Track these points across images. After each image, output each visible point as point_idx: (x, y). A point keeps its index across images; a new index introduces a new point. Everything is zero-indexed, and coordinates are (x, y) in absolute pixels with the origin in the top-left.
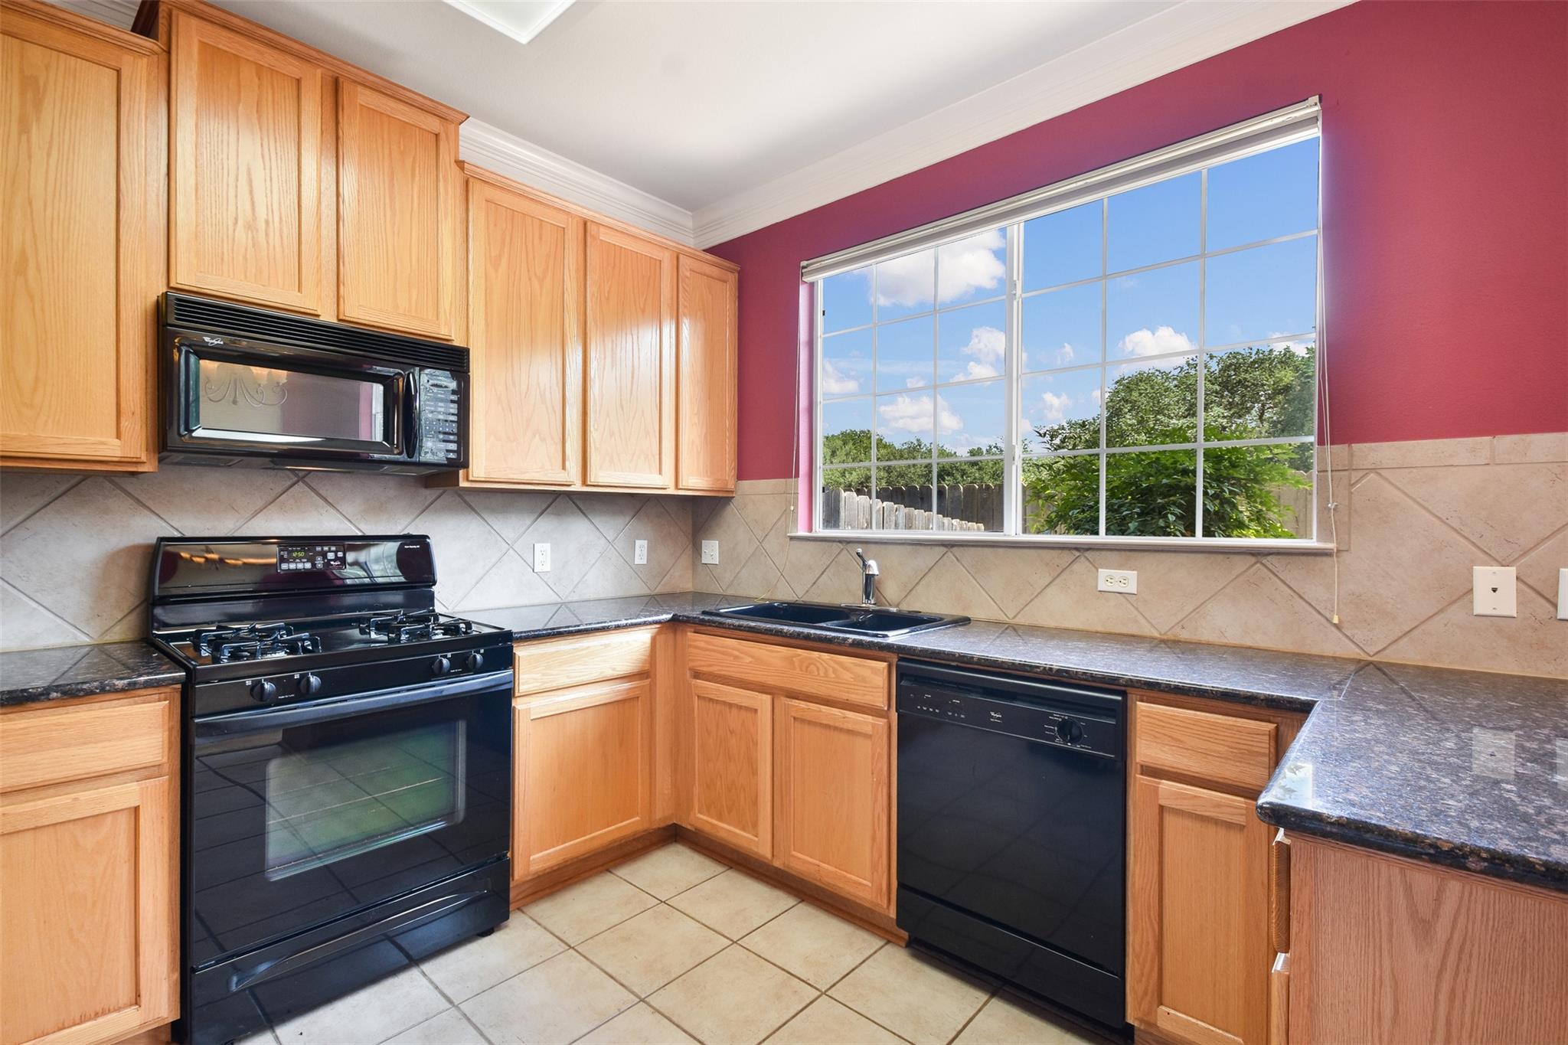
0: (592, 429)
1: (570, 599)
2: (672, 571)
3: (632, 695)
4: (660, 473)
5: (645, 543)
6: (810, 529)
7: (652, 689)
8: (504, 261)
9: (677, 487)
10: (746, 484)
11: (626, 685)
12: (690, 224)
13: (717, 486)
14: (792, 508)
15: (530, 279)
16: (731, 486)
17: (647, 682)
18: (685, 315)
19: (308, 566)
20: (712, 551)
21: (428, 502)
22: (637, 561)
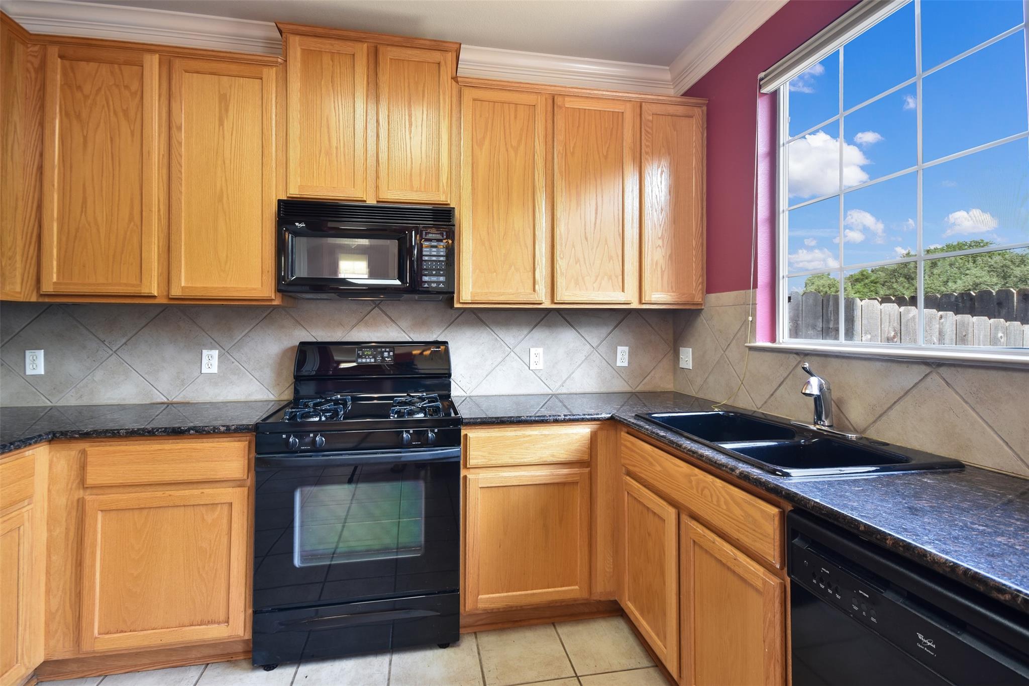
0: (558, 258)
1: (559, 392)
2: (653, 372)
3: (570, 479)
4: (623, 291)
5: (626, 349)
6: (773, 339)
7: (591, 478)
8: (487, 142)
9: (641, 302)
10: (713, 297)
11: (565, 471)
12: (668, 76)
13: (683, 299)
14: (750, 319)
15: (507, 150)
16: (698, 299)
17: (587, 470)
18: (647, 153)
19: (373, 360)
20: (687, 358)
21: (452, 320)
22: (619, 364)
